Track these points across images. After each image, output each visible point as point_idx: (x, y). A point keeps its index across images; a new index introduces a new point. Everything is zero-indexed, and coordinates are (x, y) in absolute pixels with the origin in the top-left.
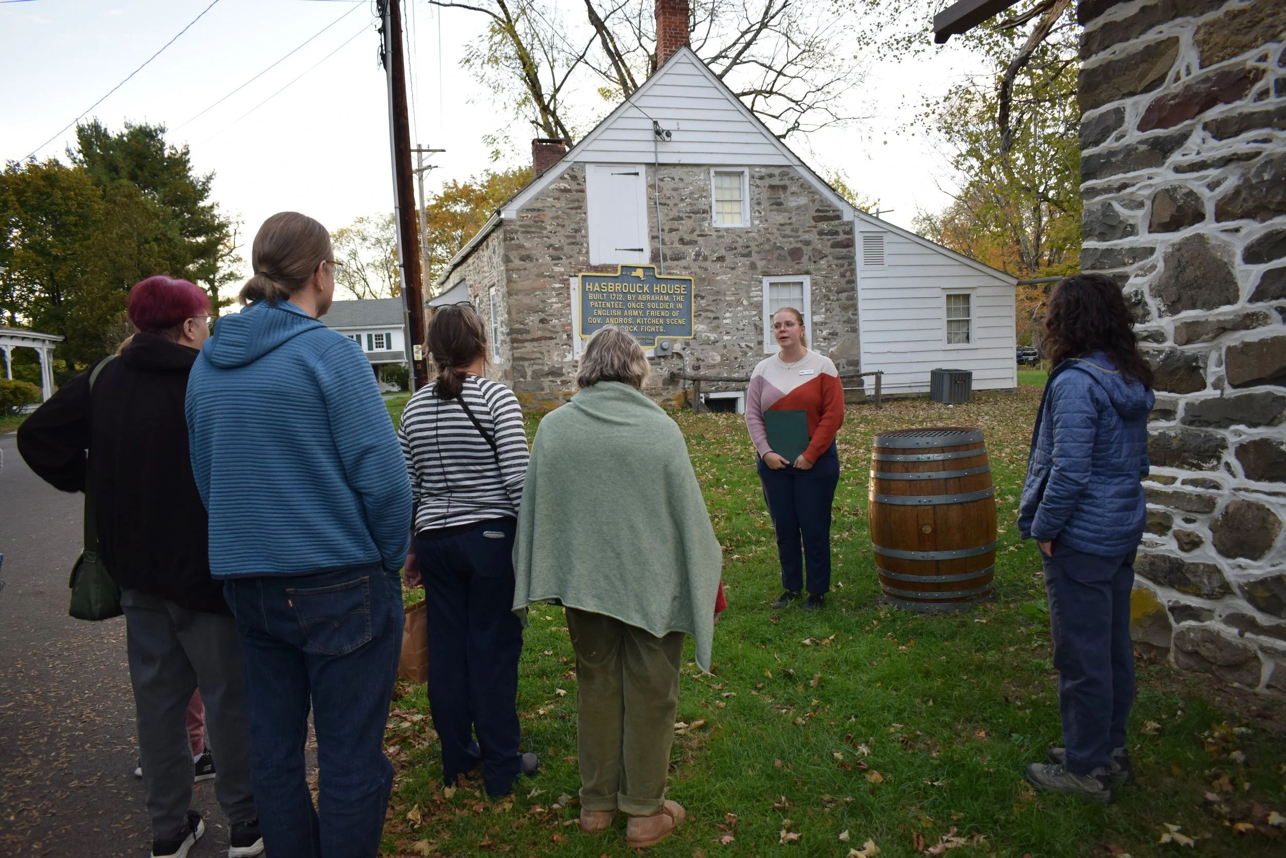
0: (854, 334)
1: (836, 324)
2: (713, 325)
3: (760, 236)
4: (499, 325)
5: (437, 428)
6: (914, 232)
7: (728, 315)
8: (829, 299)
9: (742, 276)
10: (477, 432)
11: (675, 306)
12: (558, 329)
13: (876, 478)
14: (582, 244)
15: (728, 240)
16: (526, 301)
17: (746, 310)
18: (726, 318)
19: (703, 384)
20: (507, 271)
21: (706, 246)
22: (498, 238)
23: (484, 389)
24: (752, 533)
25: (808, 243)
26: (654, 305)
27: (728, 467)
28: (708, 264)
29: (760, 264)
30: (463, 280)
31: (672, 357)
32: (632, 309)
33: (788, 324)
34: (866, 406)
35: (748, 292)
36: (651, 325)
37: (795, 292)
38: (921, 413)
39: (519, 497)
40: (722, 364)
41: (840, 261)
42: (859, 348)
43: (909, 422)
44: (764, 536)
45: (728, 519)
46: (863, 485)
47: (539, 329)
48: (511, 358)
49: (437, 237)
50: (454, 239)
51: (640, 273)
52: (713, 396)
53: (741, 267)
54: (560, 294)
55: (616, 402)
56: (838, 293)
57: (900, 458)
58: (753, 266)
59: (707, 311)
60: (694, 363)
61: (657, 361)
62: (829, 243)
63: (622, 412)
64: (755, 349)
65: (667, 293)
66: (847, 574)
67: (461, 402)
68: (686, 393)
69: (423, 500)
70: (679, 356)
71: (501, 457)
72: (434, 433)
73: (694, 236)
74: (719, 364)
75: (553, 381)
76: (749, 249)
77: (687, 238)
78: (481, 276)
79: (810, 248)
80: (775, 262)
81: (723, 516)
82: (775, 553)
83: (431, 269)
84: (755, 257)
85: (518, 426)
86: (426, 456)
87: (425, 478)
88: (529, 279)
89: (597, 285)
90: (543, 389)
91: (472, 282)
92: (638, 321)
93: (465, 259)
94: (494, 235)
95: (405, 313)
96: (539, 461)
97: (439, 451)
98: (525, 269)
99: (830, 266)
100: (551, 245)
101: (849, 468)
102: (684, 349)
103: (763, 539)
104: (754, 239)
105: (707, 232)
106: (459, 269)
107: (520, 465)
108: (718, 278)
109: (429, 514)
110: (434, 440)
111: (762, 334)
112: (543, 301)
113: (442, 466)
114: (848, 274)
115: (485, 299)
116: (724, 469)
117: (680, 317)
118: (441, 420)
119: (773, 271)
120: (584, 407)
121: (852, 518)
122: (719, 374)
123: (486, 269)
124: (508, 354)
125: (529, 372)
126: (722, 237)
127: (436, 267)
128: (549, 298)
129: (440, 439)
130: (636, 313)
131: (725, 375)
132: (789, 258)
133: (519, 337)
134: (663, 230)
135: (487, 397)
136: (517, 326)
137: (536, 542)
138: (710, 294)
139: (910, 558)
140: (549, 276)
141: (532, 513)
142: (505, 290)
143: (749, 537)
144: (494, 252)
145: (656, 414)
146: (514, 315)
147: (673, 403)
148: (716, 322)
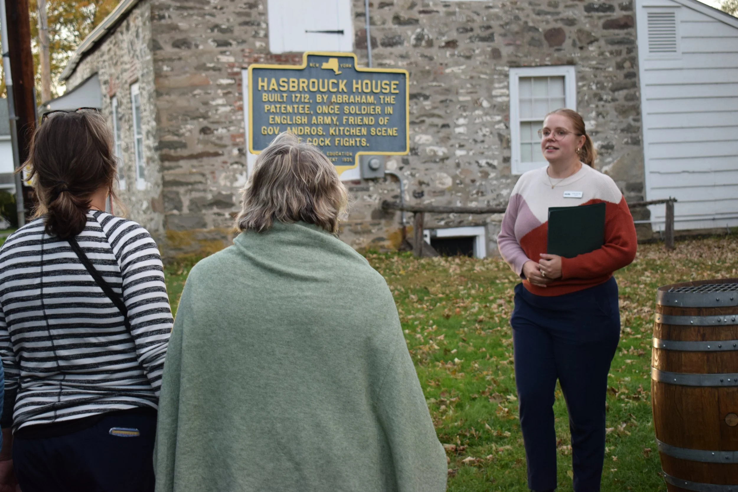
0: (636, 148)
1: (610, 134)
2: (441, 135)
3: (506, 12)
4: (143, 136)
5: (42, 285)
6: (719, 7)
7: (461, 121)
8: (601, 99)
9: (480, 68)
10: (98, 289)
11: (383, 110)
12: (227, 141)
13: (661, 348)
14: (259, 25)
15: (461, 19)
16: (182, 102)
17: (486, 114)
18: (458, 126)
19: (427, 217)
20: (155, 61)
21: (431, 26)
22: (142, 15)
23: (106, 229)
24: (493, 425)
25: (571, 22)
26: (354, 109)
27: (461, 333)
28: (433, 52)
29: (506, 51)
30: (94, 74)
31: (385, 180)
32: (324, 114)
33: (561, 132)
34: (654, 246)
35: (489, 90)
36: (350, 136)
37: (555, 89)
38: (730, 255)
39: (159, 377)
40: (454, 189)
41: (616, 47)
42: (642, 167)
43: (713, 268)
44: (509, 430)
45: (460, 406)
46: (646, 356)
47: (199, 141)
48: (160, 182)
49: (60, 15)
50: (85, 18)
51: (333, 64)
52: (442, 233)
53: (479, 55)
54: (229, 93)
55: (298, 248)
56: (614, 90)
57: (694, 320)
58: (496, 54)
59: (433, 115)
60: (416, 188)
61: (363, 185)
62: (601, 22)
63: (306, 261)
64: (500, 168)
65: (372, 93)
66: (623, 483)
67: (75, 248)
68: (404, 231)
69: (24, 385)
70: (395, 178)
71: (134, 322)
72: (38, 292)
73: (414, 14)
74: (450, 190)
75: (219, 214)
76: (490, 31)
77: (404, 15)
78: (120, 68)
79: (574, 29)
80: (526, 48)
81: (451, 402)
82: (522, 455)
83: (52, 59)
84: (499, 41)
85: (156, 278)
86: (27, 325)
87: (26, 355)
88: (185, 73)
89: (273, 81)
90: (204, 225)
91: (106, 77)
92: (332, 131)
93: (97, 45)
94: (137, 12)
95: (11, 121)
96: (186, 329)
97: (46, 317)
98: (180, 59)
99: (602, 54)
100: (217, 26)
101: (628, 334)
102: (401, 169)
103: (508, 434)
104: (498, 17)
105: (432, 7)
106: (89, 59)
107: (159, 332)
108: (448, 71)
109: (33, 404)
110: (38, 303)
111: (509, 147)
112: (206, 103)
113: (51, 338)
114: (627, 64)
115: (125, 101)
116: (454, 336)
117: (390, 125)
118: (48, 274)
119: (524, 60)
120: (250, 254)
121: (633, 404)
122: (450, 202)
123: (126, 58)
124: (157, 176)
125: (186, 202)
126: (453, 13)
127: (60, 56)
128: (214, 99)
129: (47, 301)
130: (328, 120)
131: (459, 204)
132: (545, 43)
133: (172, 152)
134: (371, 5)
135: (111, 239)
136: (169, 138)
137: (180, 445)
138: (436, 92)
139: (710, 460)
140: (214, 69)
141: (176, 402)
142: (151, 87)
143: (488, 432)
144: (137, 36)
145: (354, 264)
146: (165, 123)
147: (387, 243)
148: (445, 131)
